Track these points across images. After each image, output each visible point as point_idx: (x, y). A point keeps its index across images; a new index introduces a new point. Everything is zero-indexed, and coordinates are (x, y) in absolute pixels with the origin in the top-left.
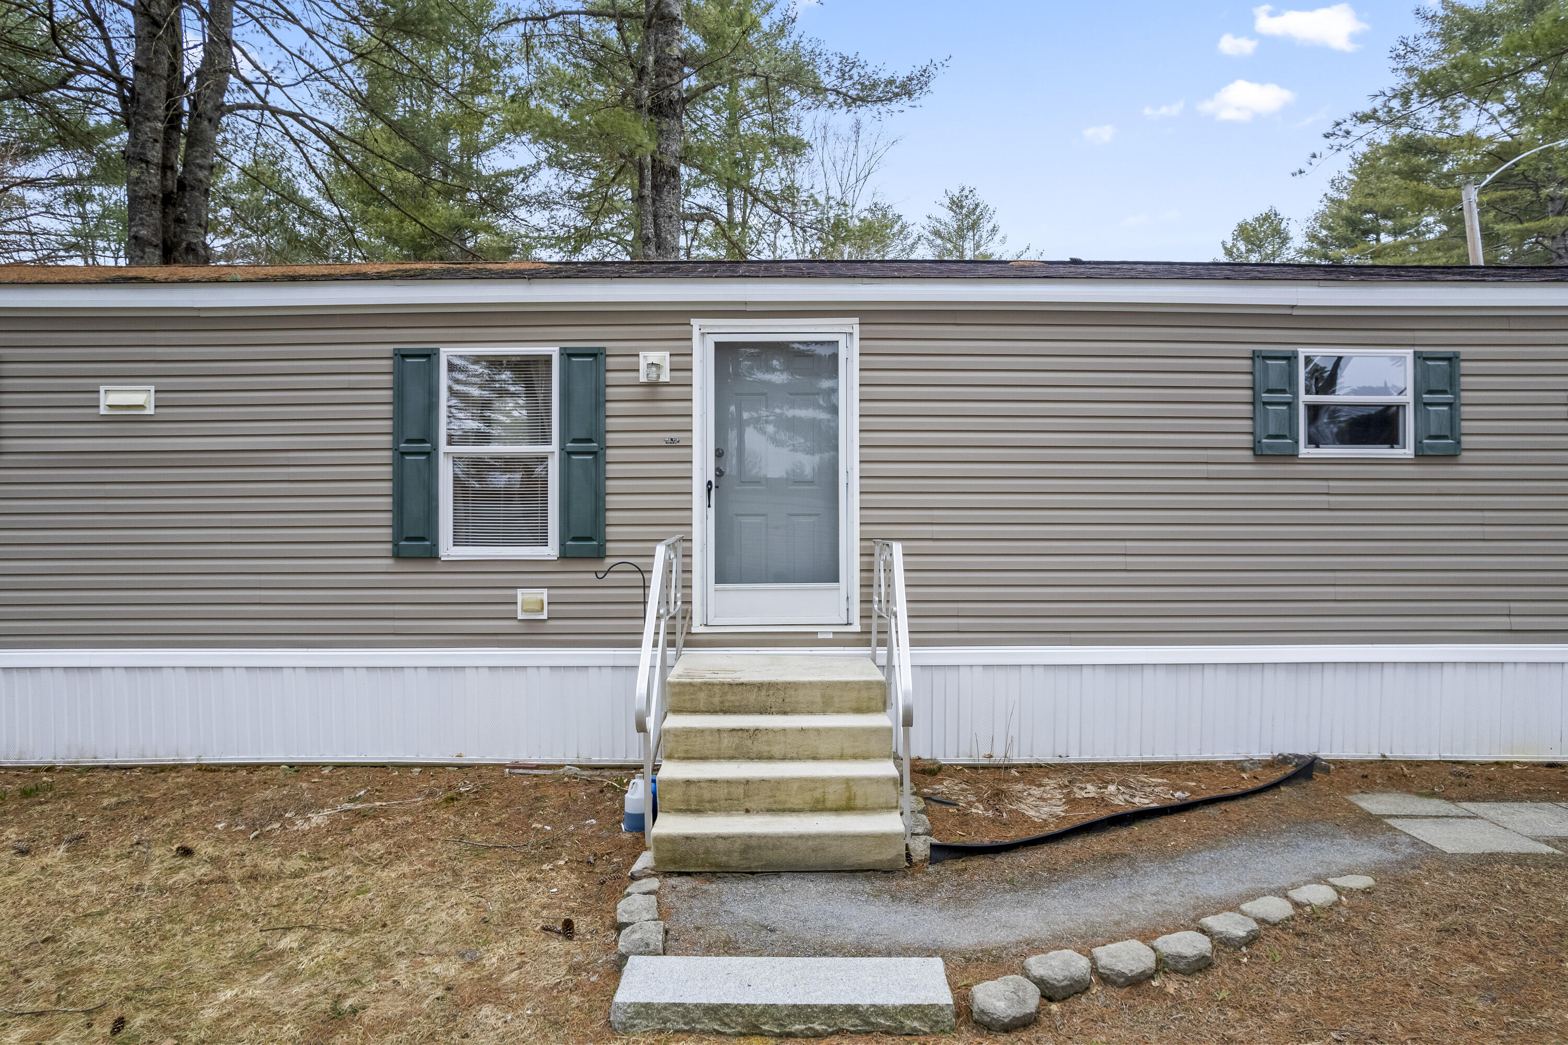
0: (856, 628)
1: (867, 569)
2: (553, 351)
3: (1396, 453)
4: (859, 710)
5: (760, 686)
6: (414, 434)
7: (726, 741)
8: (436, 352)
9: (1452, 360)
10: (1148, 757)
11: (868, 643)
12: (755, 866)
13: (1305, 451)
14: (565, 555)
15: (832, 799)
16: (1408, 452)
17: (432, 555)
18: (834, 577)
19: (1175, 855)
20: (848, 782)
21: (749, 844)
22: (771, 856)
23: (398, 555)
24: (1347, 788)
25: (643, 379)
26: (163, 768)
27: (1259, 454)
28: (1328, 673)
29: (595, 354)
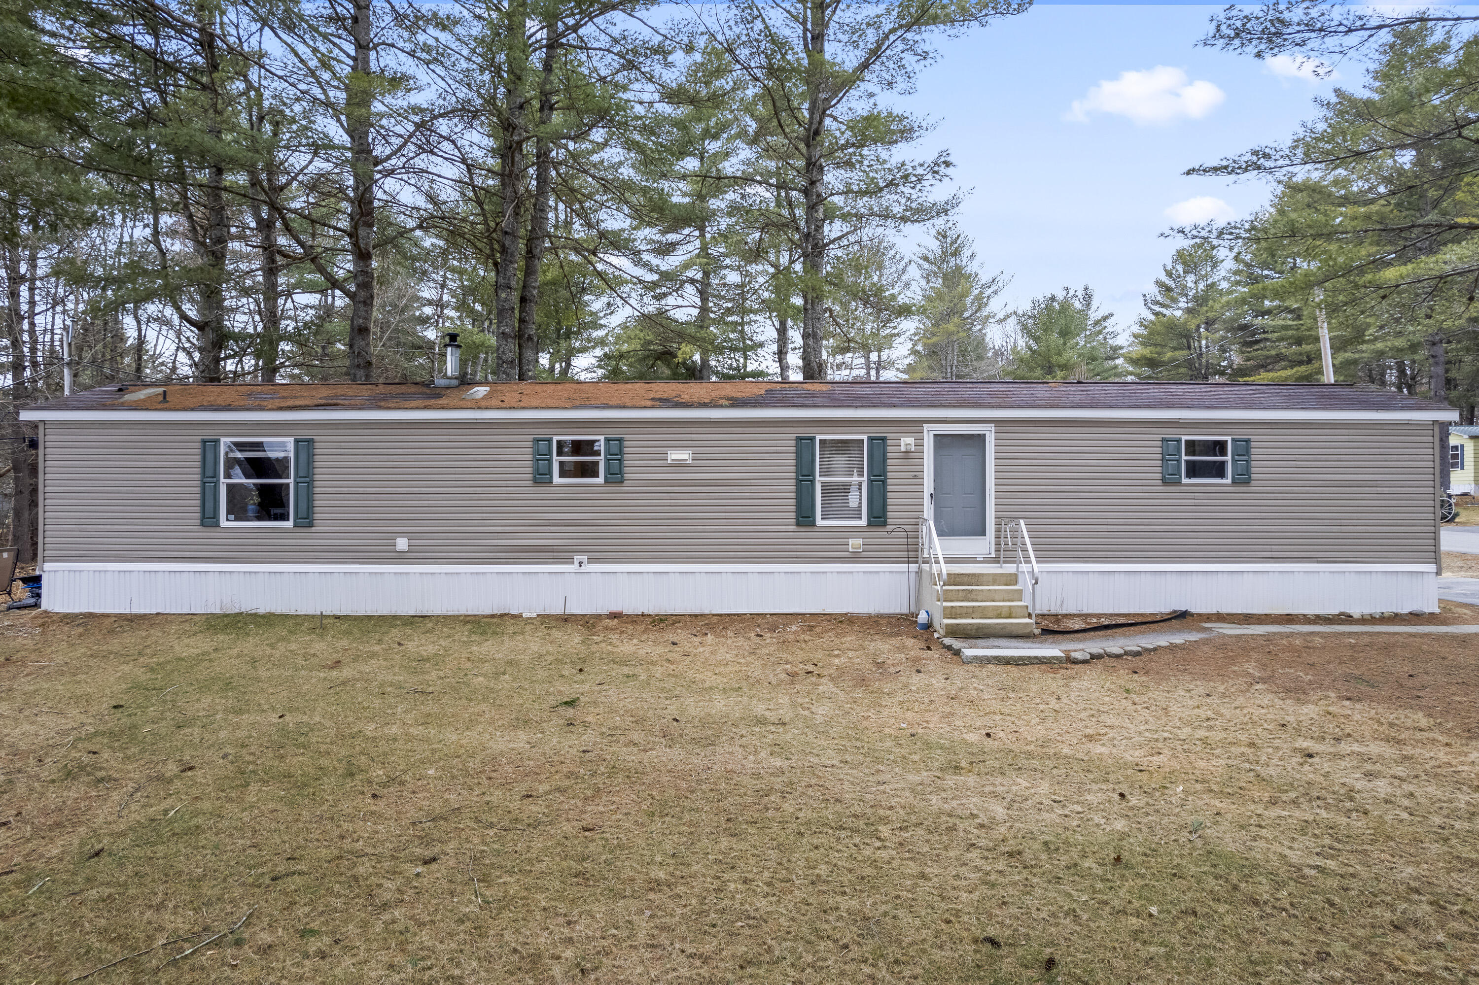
0: (993, 555)
1: (998, 531)
2: (865, 437)
3: (1224, 481)
4: (1006, 585)
5: (969, 575)
6: (805, 472)
7: (961, 594)
8: (814, 438)
9: (1248, 441)
10: (1117, 611)
11: (999, 562)
12: (980, 634)
13: (1185, 481)
14: (870, 524)
15: (1004, 614)
16: (1229, 481)
17: (813, 524)
18: (983, 533)
19: (1129, 635)
20: (1010, 607)
21: (979, 627)
22: (985, 631)
23: (798, 524)
24: (1201, 621)
25: (903, 449)
26: (696, 616)
27: (1165, 482)
28: (1194, 575)
29: (883, 439)
